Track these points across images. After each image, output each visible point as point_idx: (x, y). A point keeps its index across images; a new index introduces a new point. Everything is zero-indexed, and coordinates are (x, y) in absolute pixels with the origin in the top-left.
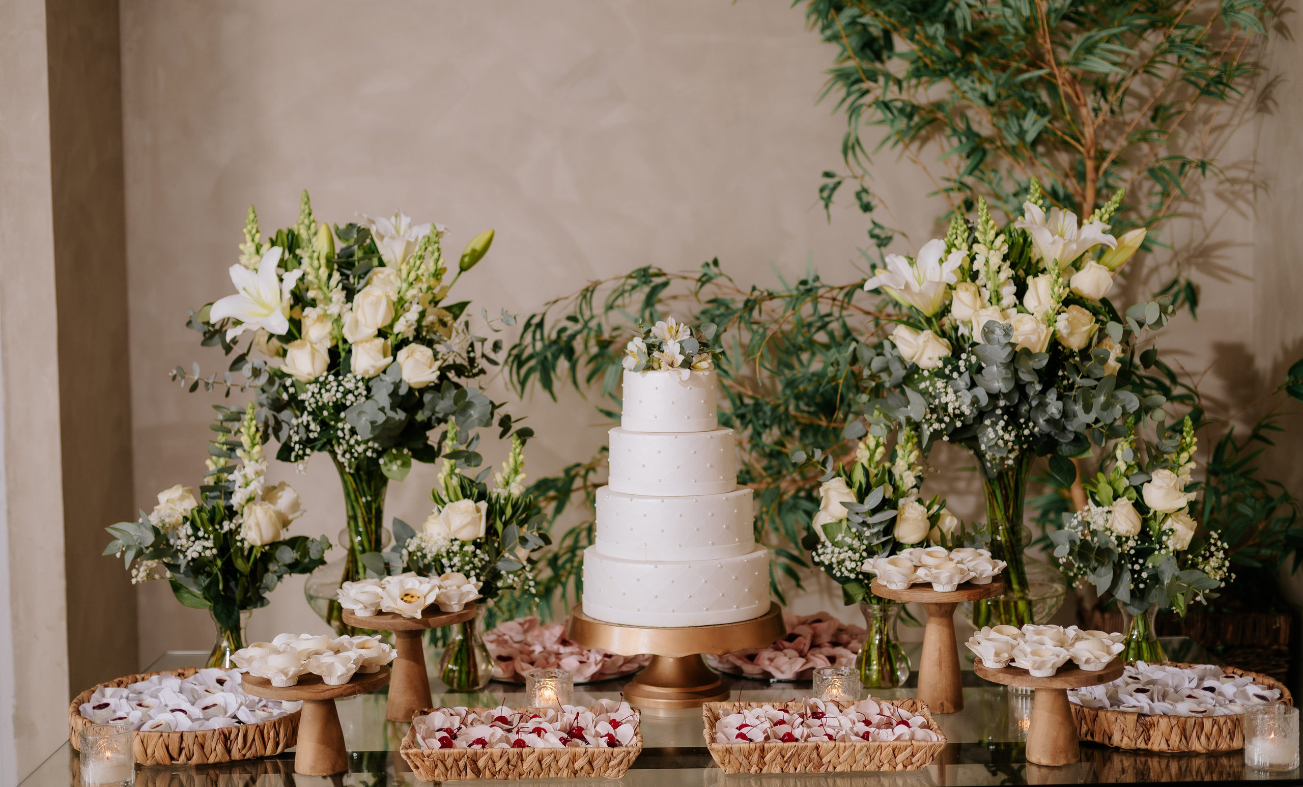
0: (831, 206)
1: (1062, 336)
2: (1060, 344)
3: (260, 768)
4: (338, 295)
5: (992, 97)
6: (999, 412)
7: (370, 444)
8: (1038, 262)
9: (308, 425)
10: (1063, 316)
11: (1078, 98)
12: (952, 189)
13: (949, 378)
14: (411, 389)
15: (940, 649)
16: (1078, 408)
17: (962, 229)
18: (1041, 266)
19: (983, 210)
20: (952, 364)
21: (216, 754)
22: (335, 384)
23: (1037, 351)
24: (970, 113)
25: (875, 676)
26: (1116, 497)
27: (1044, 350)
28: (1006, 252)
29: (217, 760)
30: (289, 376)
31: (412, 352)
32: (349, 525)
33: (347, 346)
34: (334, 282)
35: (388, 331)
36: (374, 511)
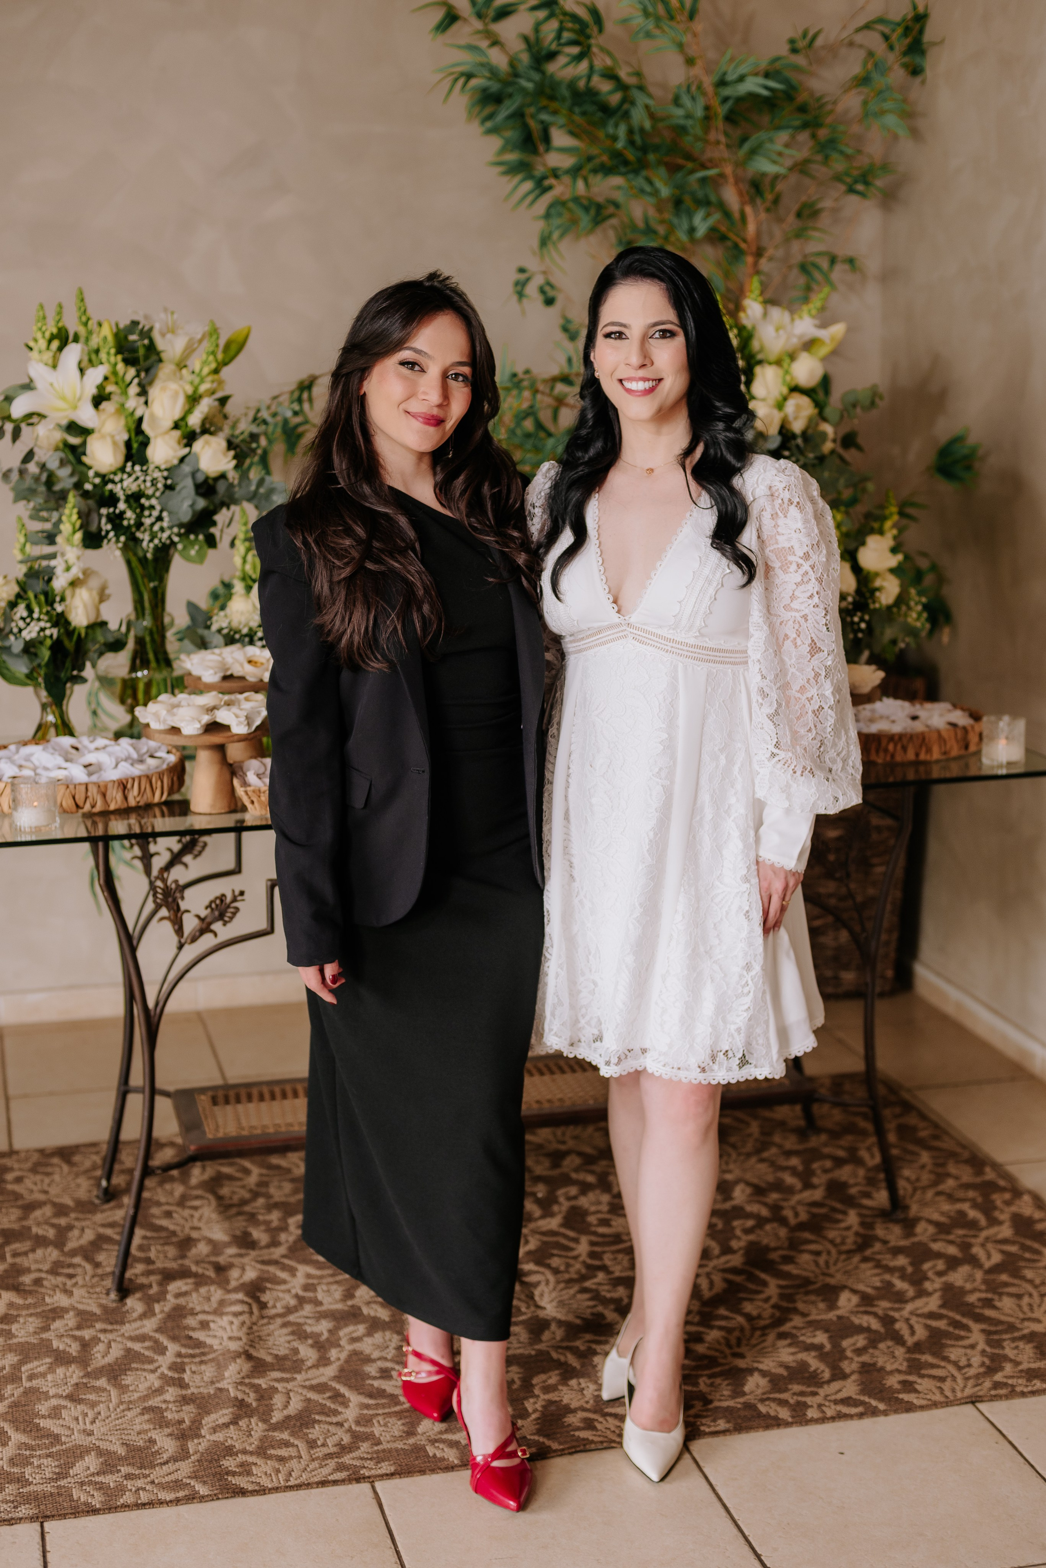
0: (524, 300)
1: (789, 421)
3: (151, 813)
4: (134, 389)
7: (176, 530)
9: (123, 513)
10: (790, 402)
14: (207, 478)
21: (116, 801)
22: (139, 474)
29: (117, 807)
30: (90, 468)
31: (207, 443)
32: (136, 609)
33: (141, 438)
34: (128, 378)
35: (182, 424)
36: (160, 596)
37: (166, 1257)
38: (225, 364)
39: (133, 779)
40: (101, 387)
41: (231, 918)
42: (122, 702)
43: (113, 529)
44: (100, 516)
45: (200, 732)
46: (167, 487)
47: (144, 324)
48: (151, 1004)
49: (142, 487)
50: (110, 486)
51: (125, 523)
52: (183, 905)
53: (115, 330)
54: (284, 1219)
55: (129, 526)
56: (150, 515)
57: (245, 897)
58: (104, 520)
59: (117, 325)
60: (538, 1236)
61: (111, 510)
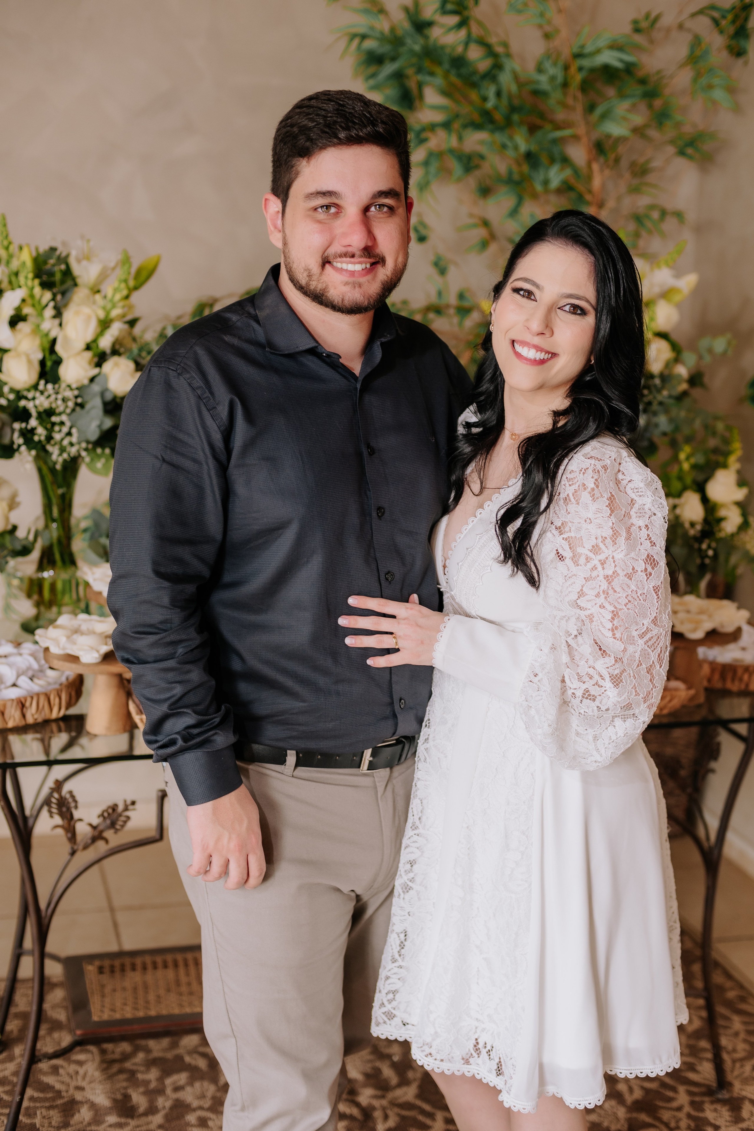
3: (48, 729)
4: (49, 312)
7: (84, 445)
9: (34, 429)
14: (115, 398)
21: (14, 719)
22: (51, 392)
26: (685, 490)
29: (15, 724)
30: (6, 384)
31: (116, 365)
32: (45, 513)
33: (54, 357)
34: (45, 300)
35: (93, 346)
36: (67, 501)
37: (50, 1124)
38: (136, 288)
39: (32, 698)
40: (18, 309)
41: (123, 826)
42: (29, 596)
43: (24, 444)
44: (13, 431)
45: (99, 660)
46: (77, 404)
47: (62, 250)
48: (43, 905)
49: (54, 406)
50: (23, 403)
51: (36, 438)
52: (77, 814)
53: (34, 254)
54: (161, 1080)
55: (40, 441)
56: (60, 431)
57: (137, 806)
58: (16, 435)
59: (37, 249)
60: (396, 1110)
61: (24, 425)
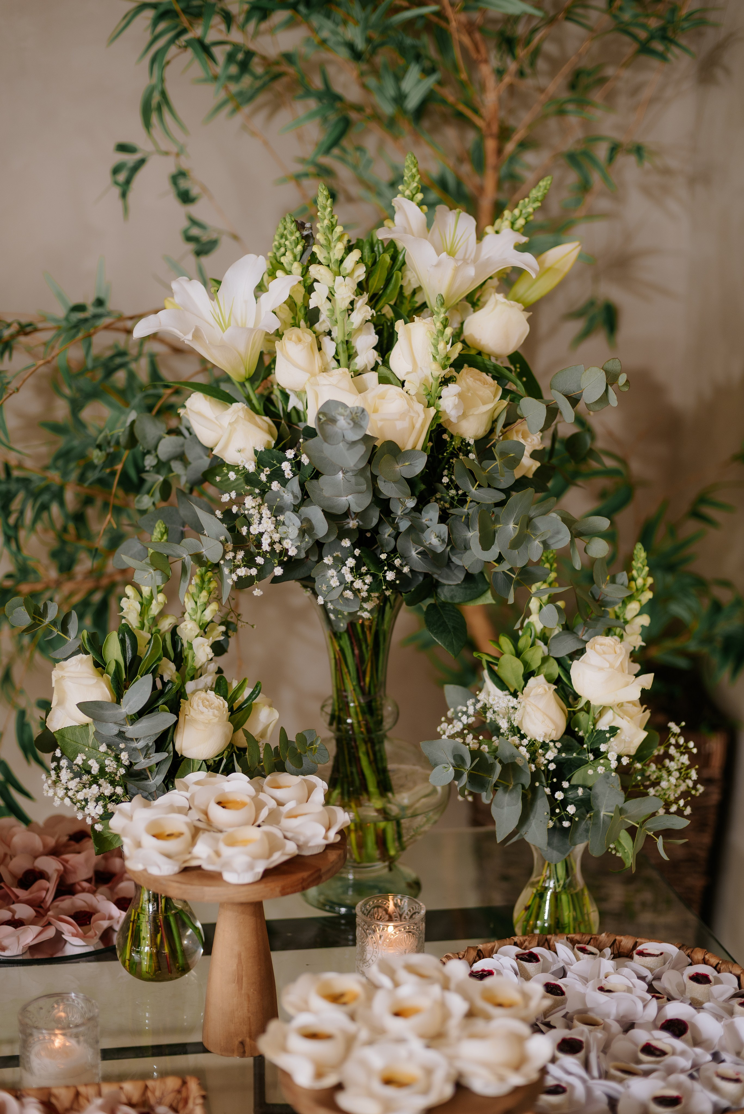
0: (131, 195)
1: (448, 421)
2: (445, 431)
5: (360, 45)
6: (346, 543)
8: (414, 293)
10: (452, 389)
11: (478, 50)
12: (306, 175)
13: (264, 490)
15: (239, 956)
16: (473, 535)
17: (294, 238)
18: (419, 300)
19: (325, 208)
20: (271, 466)
23: (409, 447)
24: (331, 70)
25: (145, 964)
26: (528, 675)
27: (419, 447)
28: (363, 277)
